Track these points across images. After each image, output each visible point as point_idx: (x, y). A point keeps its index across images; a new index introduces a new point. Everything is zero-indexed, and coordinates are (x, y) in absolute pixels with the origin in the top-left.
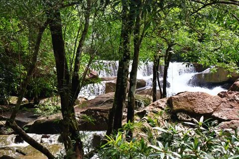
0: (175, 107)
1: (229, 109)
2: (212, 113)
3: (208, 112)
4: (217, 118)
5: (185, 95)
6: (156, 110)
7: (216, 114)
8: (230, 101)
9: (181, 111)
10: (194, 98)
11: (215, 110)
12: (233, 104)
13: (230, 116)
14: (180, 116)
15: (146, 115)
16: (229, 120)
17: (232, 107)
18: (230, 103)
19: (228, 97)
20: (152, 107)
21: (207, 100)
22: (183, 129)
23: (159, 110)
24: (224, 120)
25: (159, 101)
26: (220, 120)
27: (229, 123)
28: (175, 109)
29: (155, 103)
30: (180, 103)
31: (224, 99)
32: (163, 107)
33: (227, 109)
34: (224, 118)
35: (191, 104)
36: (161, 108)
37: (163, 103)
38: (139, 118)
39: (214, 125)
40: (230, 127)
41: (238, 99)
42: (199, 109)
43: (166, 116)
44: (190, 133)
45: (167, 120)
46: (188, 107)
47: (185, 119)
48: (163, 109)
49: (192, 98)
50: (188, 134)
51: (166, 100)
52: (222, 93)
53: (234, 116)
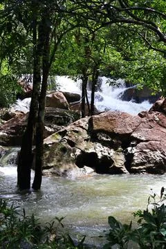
0: (95, 127)
1: (148, 129)
2: (131, 133)
3: (128, 132)
4: (135, 139)
5: (105, 114)
6: (77, 130)
7: (135, 135)
8: (150, 121)
9: (101, 131)
10: (114, 118)
11: (134, 130)
12: (152, 125)
13: (148, 137)
14: (100, 136)
15: (67, 135)
16: (147, 141)
17: (151, 127)
18: (149, 123)
19: (148, 118)
20: (73, 126)
21: (128, 119)
22: (102, 149)
23: (81, 129)
24: (142, 141)
25: (80, 121)
26: (139, 141)
27: (147, 143)
28: (94, 129)
29: (77, 122)
30: (100, 123)
31: (144, 119)
32: (84, 127)
33: (145, 129)
34: (143, 138)
35: (112, 124)
36: (82, 127)
37: (84, 122)
38: (59, 137)
39: (133, 146)
40: (148, 148)
41: (157, 119)
42: (118, 130)
43: (86, 136)
44: (109, 154)
45: (87, 140)
46: (108, 127)
47: (104, 139)
48: (84, 129)
49: (112, 118)
50: (106, 154)
51: (87, 119)
52: (142, 112)
53: (153, 137)
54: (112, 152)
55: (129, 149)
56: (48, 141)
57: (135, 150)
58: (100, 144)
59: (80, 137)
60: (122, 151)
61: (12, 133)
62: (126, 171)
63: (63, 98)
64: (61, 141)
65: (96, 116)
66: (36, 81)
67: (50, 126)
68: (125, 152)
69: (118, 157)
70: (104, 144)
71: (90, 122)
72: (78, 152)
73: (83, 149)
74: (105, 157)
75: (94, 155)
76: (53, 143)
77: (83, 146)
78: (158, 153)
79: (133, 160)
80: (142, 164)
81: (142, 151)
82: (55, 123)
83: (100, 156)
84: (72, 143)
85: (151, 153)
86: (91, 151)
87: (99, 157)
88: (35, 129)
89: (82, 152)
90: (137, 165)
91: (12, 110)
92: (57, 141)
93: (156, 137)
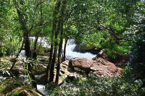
0: (73, 65)
1: (97, 66)
2: (90, 67)
3: (88, 67)
4: (92, 70)
5: (77, 59)
7: (91, 68)
8: (98, 62)
9: (76, 66)
10: (81, 61)
11: (91, 66)
12: (99, 64)
13: (98, 69)
14: (75, 69)
16: (97, 71)
17: (99, 65)
18: (98, 63)
19: (97, 60)
20: (63, 65)
21: (87, 61)
22: (77, 75)
24: (95, 71)
27: (97, 72)
29: (64, 62)
30: (76, 63)
31: (95, 61)
34: (95, 70)
35: (81, 63)
36: (66, 65)
39: (91, 73)
40: (98, 74)
41: (101, 61)
42: (84, 66)
45: (69, 71)
46: (79, 64)
47: (78, 70)
50: (79, 77)
51: (68, 61)
52: (94, 58)
53: (100, 69)
54: (81, 76)
58: (76, 73)
70: (78, 72)
71: (70, 62)
72: (66, 76)
73: (68, 75)
75: (74, 77)
77: (68, 73)
84: (63, 72)
85: (100, 76)
86: (72, 75)
87: (76, 78)
93: (101, 69)
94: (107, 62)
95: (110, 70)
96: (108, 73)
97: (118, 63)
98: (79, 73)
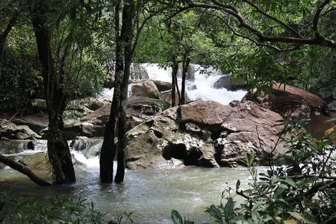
0: (184, 117)
1: (239, 119)
2: (221, 124)
3: (218, 122)
4: (226, 129)
5: (195, 104)
6: (165, 120)
7: (225, 125)
8: (241, 110)
9: (190, 121)
10: (203, 107)
11: (224, 121)
12: (244, 114)
13: (239, 127)
14: (188, 126)
15: (154, 126)
16: (238, 132)
17: (242, 117)
18: (241, 113)
19: (240, 107)
20: (160, 116)
21: (218, 109)
22: (191, 140)
23: (169, 120)
24: (233, 132)
25: (168, 110)
26: (230, 132)
27: (238, 134)
28: (183, 119)
29: (164, 112)
30: (189, 113)
31: (235, 109)
32: (172, 117)
33: (237, 119)
34: (234, 129)
35: (201, 114)
36: (170, 117)
37: (172, 112)
38: (146, 128)
39: (223, 137)
40: (239, 139)
41: (249, 108)
42: (208, 120)
43: (174, 126)
44: (198, 145)
45: (175, 131)
46: (197, 117)
47: (193, 129)
48: (172, 119)
49: (201, 107)
50: (195, 145)
51: (175, 109)
52: (234, 101)
53: (244, 127)
54: (201, 143)
55: (219, 140)
56: (134, 132)
57: (225, 141)
58: (187, 135)
59: (168, 128)
60: (212, 143)
61: (98, 124)
62: (216, 164)
63: (153, 87)
64: (147, 132)
65: (184, 106)
66: (119, 68)
67: (138, 117)
68: (215, 143)
69: (207, 149)
70: (193, 134)
71: (179, 111)
72: (165, 144)
73: (170, 140)
74: (193, 149)
75: (183, 146)
76: (139, 134)
77: (171, 137)
78: (250, 144)
79: (223, 152)
80: (233, 156)
81: (233, 143)
82: (144, 113)
83: (188, 147)
84: (159, 135)
85: (243, 144)
86: (179, 142)
87: (188, 149)
88: (117, 119)
89: (170, 143)
90: (228, 157)
91: (100, 100)
92: (144, 132)
93: (248, 128)
94: (263, 110)
95: (268, 130)
96: (264, 135)
97: (292, 112)
98: (195, 137)
